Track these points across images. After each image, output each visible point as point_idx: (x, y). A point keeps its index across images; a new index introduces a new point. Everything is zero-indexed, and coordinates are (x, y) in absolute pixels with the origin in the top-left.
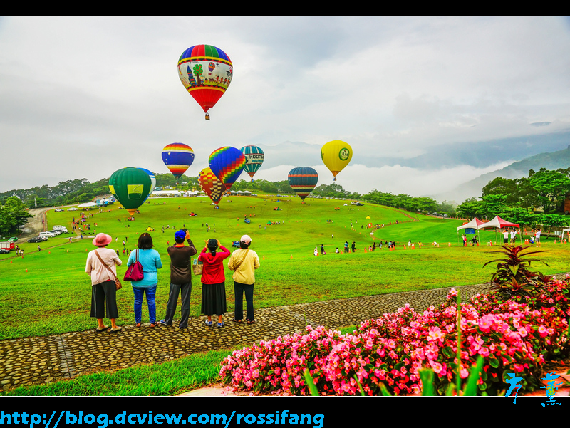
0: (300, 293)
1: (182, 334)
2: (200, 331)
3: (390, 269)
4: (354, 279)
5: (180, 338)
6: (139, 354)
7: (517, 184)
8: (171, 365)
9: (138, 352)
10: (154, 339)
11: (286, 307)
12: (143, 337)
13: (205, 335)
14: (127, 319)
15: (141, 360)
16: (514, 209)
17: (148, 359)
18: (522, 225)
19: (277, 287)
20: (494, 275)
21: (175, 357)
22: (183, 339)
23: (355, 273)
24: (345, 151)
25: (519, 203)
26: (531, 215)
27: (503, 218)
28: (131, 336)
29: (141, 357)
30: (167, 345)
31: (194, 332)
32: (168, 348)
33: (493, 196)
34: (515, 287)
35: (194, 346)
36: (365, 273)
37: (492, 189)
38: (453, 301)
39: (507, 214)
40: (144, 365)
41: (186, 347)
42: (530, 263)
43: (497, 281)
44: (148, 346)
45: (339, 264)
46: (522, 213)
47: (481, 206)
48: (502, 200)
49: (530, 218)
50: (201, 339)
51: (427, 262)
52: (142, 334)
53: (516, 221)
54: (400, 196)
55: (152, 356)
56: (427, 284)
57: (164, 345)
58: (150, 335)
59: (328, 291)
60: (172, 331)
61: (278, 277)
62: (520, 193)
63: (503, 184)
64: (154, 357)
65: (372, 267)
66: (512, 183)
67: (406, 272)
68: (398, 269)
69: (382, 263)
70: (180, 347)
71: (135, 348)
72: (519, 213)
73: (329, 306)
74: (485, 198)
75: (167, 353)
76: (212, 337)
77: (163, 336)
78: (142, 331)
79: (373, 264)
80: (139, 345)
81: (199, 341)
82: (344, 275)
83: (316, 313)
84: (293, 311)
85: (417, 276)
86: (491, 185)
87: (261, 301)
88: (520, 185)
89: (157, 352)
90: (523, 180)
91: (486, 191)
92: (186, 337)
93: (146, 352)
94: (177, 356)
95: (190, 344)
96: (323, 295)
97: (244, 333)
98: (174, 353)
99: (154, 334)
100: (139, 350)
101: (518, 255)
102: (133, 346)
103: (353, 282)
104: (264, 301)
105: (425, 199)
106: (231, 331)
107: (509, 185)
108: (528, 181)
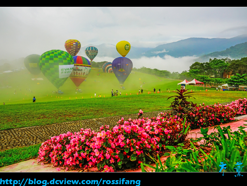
0: (102, 113)
1: (42, 132)
2: (51, 131)
3: (146, 102)
4: (129, 106)
5: (40, 134)
6: (18, 142)
7: (204, 65)
8: (33, 147)
9: (18, 141)
10: (27, 135)
11: (94, 119)
12: (22, 134)
13: (53, 133)
14: (16, 126)
15: (19, 145)
16: (202, 76)
17: (22, 144)
18: (205, 83)
19: (92, 110)
20: (172, 103)
21: (36, 143)
22: (42, 135)
23: (130, 104)
24: (127, 46)
25: (204, 73)
26: (209, 78)
27: (198, 80)
28: (16, 134)
29: (19, 144)
30: (33, 137)
31: (48, 131)
32: (33, 139)
33: (194, 70)
34: (180, 109)
35: (46, 138)
36: (134, 103)
37: (194, 67)
38: (140, 116)
39: (199, 78)
40: (19, 147)
41: (42, 138)
42: (189, 97)
43: (173, 106)
44: (24, 138)
45: (123, 100)
46: (206, 78)
47: (189, 74)
48: (198, 72)
49: (209, 80)
50: (51, 135)
51: (162, 99)
52: (22, 133)
53: (203, 81)
54: (154, 69)
55: (24, 143)
56: (160, 109)
57: (31, 138)
58: (25, 133)
59: (116, 112)
60: (37, 131)
61: (93, 105)
62: (205, 69)
63: (198, 65)
64: (25, 144)
65: (138, 101)
66: (202, 64)
67: (153, 103)
68: (149, 102)
69: (143, 100)
70: (39, 139)
71: (17, 139)
72: (204, 78)
73: (114, 119)
74: (191, 71)
75: (32, 141)
76: (56, 133)
77: (32, 133)
78: (22, 131)
79: (138, 99)
80: (19, 138)
81: (49, 136)
82: (124, 104)
83: (108, 122)
84: (97, 121)
85: (157, 105)
86: (193, 65)
87: (83, 116)
88: (205, 66)
89: (28, 141)
90: (207, 63)
91: (191, 68)
92: (43, 134)
93: (22, 141)
94: (37, 143)
95: (44, 137)
96: (113, 114)
97: (72, 131)
98: (36, 142)
99: (28, 132)
100: (19, 140)
101: (183, 94)
102: (16, 138)
103: (128, 108)
104: (85, 117)
105: (165, 71)
106: (66, 131)
107: (200, 65)
108: (209, 64)
